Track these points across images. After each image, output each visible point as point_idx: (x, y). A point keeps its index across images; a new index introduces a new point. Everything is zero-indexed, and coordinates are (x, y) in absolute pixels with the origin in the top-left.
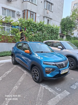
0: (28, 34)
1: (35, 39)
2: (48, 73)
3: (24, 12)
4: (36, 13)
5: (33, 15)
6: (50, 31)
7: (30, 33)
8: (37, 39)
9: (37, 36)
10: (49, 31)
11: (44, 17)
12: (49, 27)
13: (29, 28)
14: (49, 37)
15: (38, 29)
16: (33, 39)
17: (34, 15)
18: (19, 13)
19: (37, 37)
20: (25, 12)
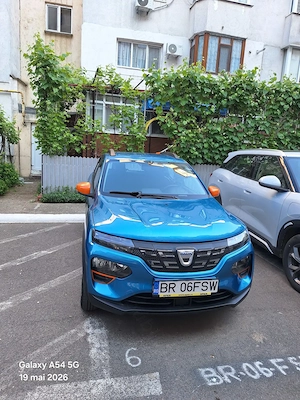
0: (175, 127)
1: (206, 145)
2: (104, 280)
3: (194, 43)
4: (243, 40)
5: (230, 48)
6: (287, 107)
7: (185, 123)
8: (217, 145)
9: (218, 133)
10: (281, 107)
11: (285, 50)
12: (283, 90)
13: (183, 103)
14: (281, 136)
15: (224, 102)
16: (200, 146)
17: (234, 48)
18: (175, 48)
19: (218, 138)
20: (198, 43)
